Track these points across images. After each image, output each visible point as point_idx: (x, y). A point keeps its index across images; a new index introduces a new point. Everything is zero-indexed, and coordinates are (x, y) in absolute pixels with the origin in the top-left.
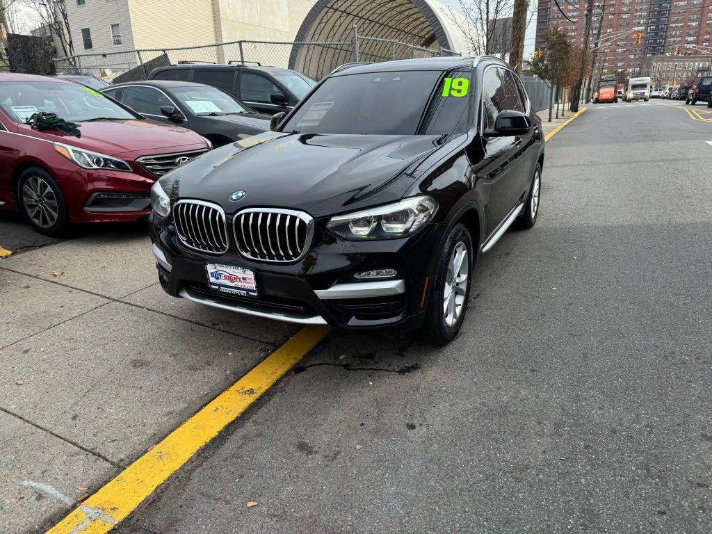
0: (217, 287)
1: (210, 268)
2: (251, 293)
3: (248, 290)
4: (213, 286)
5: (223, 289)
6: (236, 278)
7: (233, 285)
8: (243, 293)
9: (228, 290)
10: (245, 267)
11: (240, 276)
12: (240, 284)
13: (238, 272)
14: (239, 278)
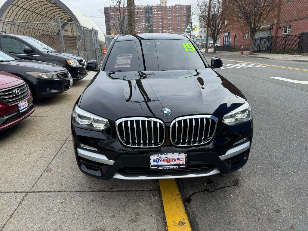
0: (156, 167)
1: (153, 157)
2: (181, 166)
3: (179, 165)
4: (152, 168)
5: (160, 168)
6: (172, 159)
7: (169, 164)
8: (175, 167)
9: (165, 168)
10: (180, 152)
11: (176, 158)
12: (173, 163)
13: (175, 156)
14: (175, 159)
